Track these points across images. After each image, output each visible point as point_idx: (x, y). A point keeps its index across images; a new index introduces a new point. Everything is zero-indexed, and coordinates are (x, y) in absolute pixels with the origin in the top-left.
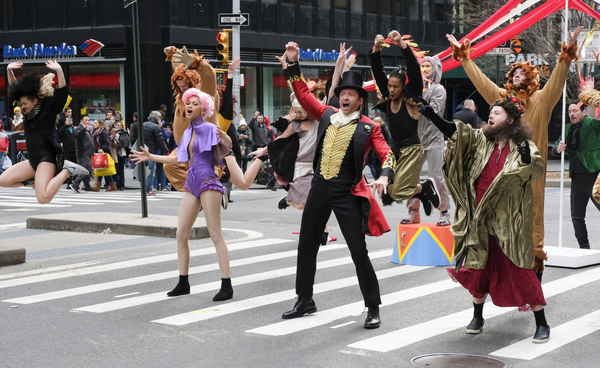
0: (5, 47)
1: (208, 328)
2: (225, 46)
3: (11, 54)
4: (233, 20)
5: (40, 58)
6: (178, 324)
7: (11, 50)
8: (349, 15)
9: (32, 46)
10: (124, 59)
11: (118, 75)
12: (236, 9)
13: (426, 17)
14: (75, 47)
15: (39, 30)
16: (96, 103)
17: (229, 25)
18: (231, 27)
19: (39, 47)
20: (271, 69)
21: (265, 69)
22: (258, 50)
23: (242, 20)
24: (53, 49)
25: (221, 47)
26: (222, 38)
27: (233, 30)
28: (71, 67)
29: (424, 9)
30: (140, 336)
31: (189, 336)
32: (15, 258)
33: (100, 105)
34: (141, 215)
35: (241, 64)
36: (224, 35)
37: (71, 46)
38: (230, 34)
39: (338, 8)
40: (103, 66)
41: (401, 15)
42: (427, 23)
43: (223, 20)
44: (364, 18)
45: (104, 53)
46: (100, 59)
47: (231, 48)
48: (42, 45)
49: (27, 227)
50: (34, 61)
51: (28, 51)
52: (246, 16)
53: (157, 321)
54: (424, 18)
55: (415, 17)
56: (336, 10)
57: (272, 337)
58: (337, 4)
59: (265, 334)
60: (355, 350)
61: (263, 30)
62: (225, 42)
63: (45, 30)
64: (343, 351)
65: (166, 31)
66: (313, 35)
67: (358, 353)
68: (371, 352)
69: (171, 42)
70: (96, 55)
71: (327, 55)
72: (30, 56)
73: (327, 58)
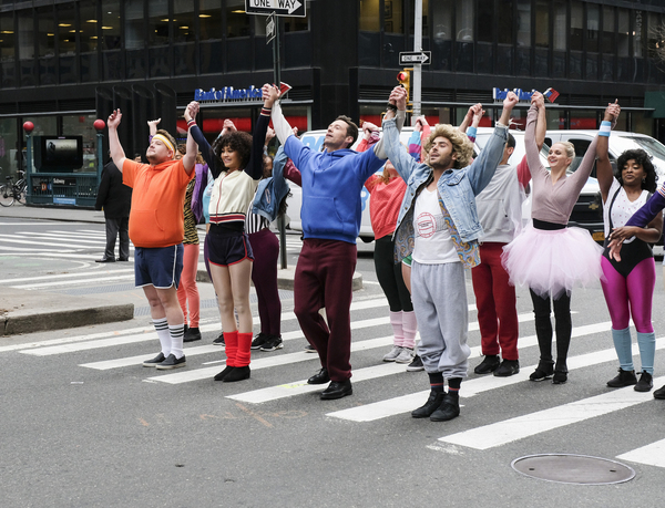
0: (196, 91)
1: (286, 408)
2: (406, 85)
3: (202, 97)
4: (414, 58)
5: (230, 101)
6: (254, 402)
7: (202, 93)
8: (551, 52)
9: (222, 89)
10: (311, 101)
11: (306, 118)
12: (418, 46)
15: (230, 73)
17: (411, 64)
18: (412, 66)
19: (228, 91)
21: (459, 110)
22: (452, 90)
23: (424, 58)
24: (242, 92)
26: (403, 77)
27: (414, 69)
29: (635, 45)
31: (259, 418)
32: (122, 313)
35: (423, 105)
36: (405, 74)
37: (259, 88)
38: (412, 73)
39: (540, 45)
40: (291, 108)
41: (609, 52)
42: (638, 59)
43: (404, 58)
44: (567, 55)
45: (292, 95)
46: (288, 101)
48: (232, 88)
50: (224, 104)
51: (218, 94)
52: (427, 54)
53: (232, 397)
54: (636, 55)
55: (624, 53)
56: (537, 48)
57: (354, 423)
58: (538, 41)
59: (348, 418)
60: (446, 445)
61: (458, 70)
62: (406, 81)
63: (235, 73)
64: (430, 447)
65: (354, 73)
66: (511, 74)
67: (449, 451)
68: (466, 449)
69: (359, 83)
70: (284, 97)
71: (526, 95)
72: (220, 99)
73: (526, 98)
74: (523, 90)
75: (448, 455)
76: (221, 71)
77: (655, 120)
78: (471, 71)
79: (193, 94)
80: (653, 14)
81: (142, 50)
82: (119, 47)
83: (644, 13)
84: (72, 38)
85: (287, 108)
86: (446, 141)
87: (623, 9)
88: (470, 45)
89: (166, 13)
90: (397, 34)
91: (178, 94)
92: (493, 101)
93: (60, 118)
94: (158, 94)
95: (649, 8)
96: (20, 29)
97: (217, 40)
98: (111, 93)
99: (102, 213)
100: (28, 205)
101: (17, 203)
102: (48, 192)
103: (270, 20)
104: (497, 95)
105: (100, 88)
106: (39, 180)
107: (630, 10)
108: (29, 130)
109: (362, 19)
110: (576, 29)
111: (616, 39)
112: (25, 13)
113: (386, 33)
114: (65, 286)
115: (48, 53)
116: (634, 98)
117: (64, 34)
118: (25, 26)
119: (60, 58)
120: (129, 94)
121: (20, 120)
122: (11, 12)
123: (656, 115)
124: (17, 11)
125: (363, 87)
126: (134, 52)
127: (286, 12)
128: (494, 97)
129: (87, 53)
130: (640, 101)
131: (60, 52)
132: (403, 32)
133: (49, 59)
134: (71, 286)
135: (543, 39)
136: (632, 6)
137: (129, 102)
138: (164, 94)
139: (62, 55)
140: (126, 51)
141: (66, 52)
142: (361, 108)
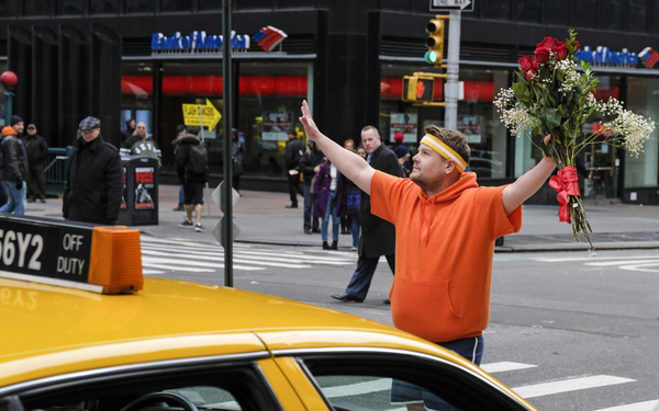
0: (154, 35)
2: (438, 39)
3: (161, 45)
4: (451, 3)
5: (200, 51)
7: (162, 39)
9: (190, 34)
10: (314, 56)
11: (305, 78)
14: (247, 37)
15: (202, 12)
16: (273, 117)
17: (446, 10)
18: (447, 13)
19: (199, 37)
22: (511, 47)
23: (465, 2)
24: (218, 39)
25: (433, 43)
27: (451, 17)
28: (242, 65)
33: (279, 120)
35: (461, 66)
36: (438, 24)
37: (242, 36)
38: (446, 22)
40: (287, 65)
43: (436, 2)
45: (287, 46)
46: (280, 55)
47: (446, 42)
48: (204, 34)
50: (193, 55)
51: (184, 41)
62: (438, 34)
63: (208, 12)
65: (374, 18)
66: (595, 27)
69: (382, 32)
70: (276, 50)
71: (614, 57)
72: (187, 49)
73: (613, 62)
74: (612, 49)
76: (190, 8)
78: (540, 21)
79: (149, 39)
91: (125, 40)
94: (96, 39)
98: (29, 34)
120: (56, 36)
125: (386, 38)
137: (54, 49)
138: (106, 39)
142: (383, 67)
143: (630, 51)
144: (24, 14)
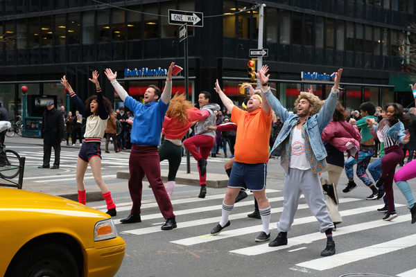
1: (206, 248)
2: (253, 69)
3: (129, 74)
4: (258, 53)
5: (146, 76)
6: (187, 245)
7: (129, 72)
8: (335, 51)
9: (141, 69)
10: (195, 77)
11: (191, 87)
12: (260, 46)
13: (385, 54)
14: (166, 70)
15: (145, 60)
17: (256, 56)
19: (145, 70)
20: (285, 84)
21: (281, 85)
22: (277, 73)
23: (264, 53)
24: (153, 71)
25: (250, 70)
26: (251, 64)
27: (258, 59)
28: (163, 82)
29: (383, 48)
30: (159, 252)
31: (192, 253)
32: (99, 197)
34: (186, 172)
36: (252, 62)
37: (164, 69)
38: (256, 62)
39: (329, 47)
41: (369, 52)
42: (385, 57)
43: (252, 53)
44: (344, 53)
45: (183, 73)
46: (180, 77)
47: (256, 70)
48: (147, 69)
49: (118, 177)
50: (142, 78)
51: (139, 72)
52: (266, 51)
53: (174, 242)
54: (384, 54)
55: (377, 53)
56: (327, 49)
57: (246, 256)
58: (328, 45)
59: (243, 253)
60: (300, 268)
61: (281, 60)
62: (253, 66)
63: (149, 59)
64: (292, 269)
65: (220, 61)
66: (312, 64)
67: (302, 271)
68: (312, 270)
69: (223, 67)
70: (178, 75)
71: (320, 76)
72: (140, 75)
73: (320, 79)
74: (319, 73)
75: (302, 273)
76: (141, 58)
77: (395, 92)
78: (288, 61)
79: (124, 71)
80: (394, 30)
81: (92, 45)
82: (78, 42)
83: (389, 30)
84: (49, 37)
85: (175, 81)
86: (305, 100)
87: (377, 27)
88: (287, 46)
89: (108, 23)
90: (245, 38)
92: (301, 79)
93: (42, 84)
95: (392, 27)
96: (18, 31)
97: (138, 40)
98: (75, 70)
99: (43, 140)
100: (23, 136)
101: (16, 135)
102: (35, 128)
103: (182, 28)
104: (304, 76)
105: (68, 67)
106: (30, 122)
107: (381, 28)
108: (24, 91)
109: (224, 30)
110: (349, 38)
111: (372, 44)
112: (21, 21)
113: (239, 38)
114: (59, 182)
115: (35, 45)
116: (383, 79)
117: (44, 34)
118: (21, 29)
119: (43, 49)
121: (17, 85)
122: (13, 20)
123: (396, 90)
124: (16, 20)
125: (225, 69)
126: (87, 46)
127: (192, 23)
128: (302, 77)
129: (60, 46)
130: (387, 81)
131: (42, 45)
132: (249, 38)
133: (35, 50)
134: (63, 182)
135: (330, 43)
136: (382, 25)
139: (44, 47)
140: (83, 45)
141: (46, 45)
142: (224, 82)
143: (327, 74)
144: (69, 62)
